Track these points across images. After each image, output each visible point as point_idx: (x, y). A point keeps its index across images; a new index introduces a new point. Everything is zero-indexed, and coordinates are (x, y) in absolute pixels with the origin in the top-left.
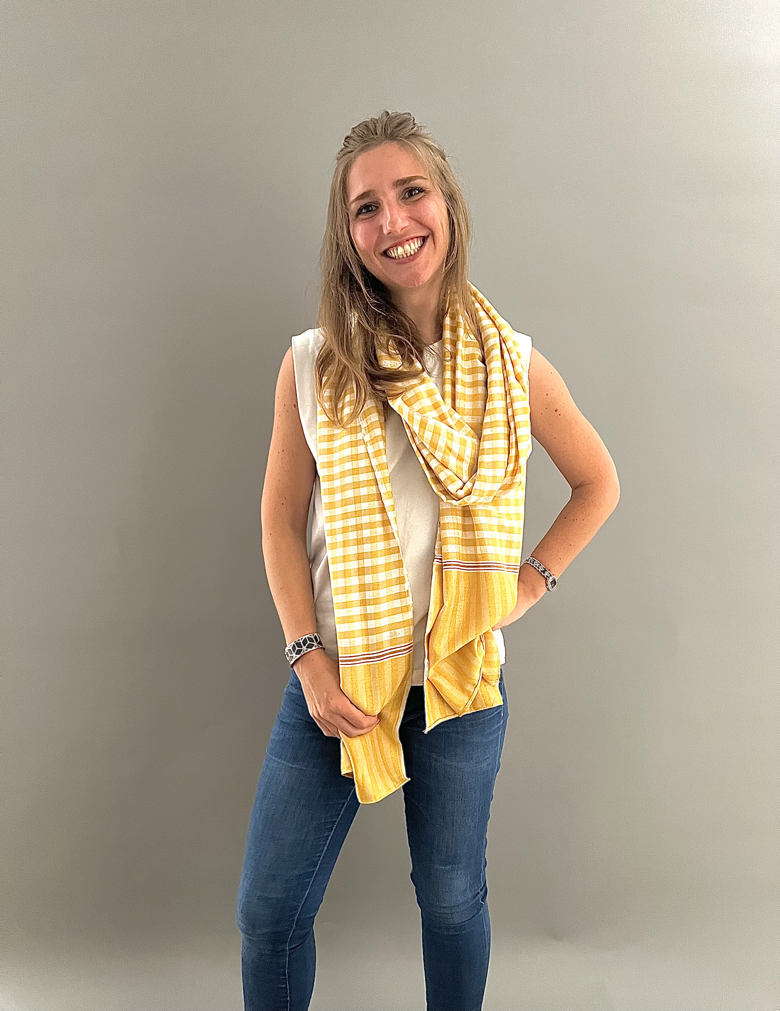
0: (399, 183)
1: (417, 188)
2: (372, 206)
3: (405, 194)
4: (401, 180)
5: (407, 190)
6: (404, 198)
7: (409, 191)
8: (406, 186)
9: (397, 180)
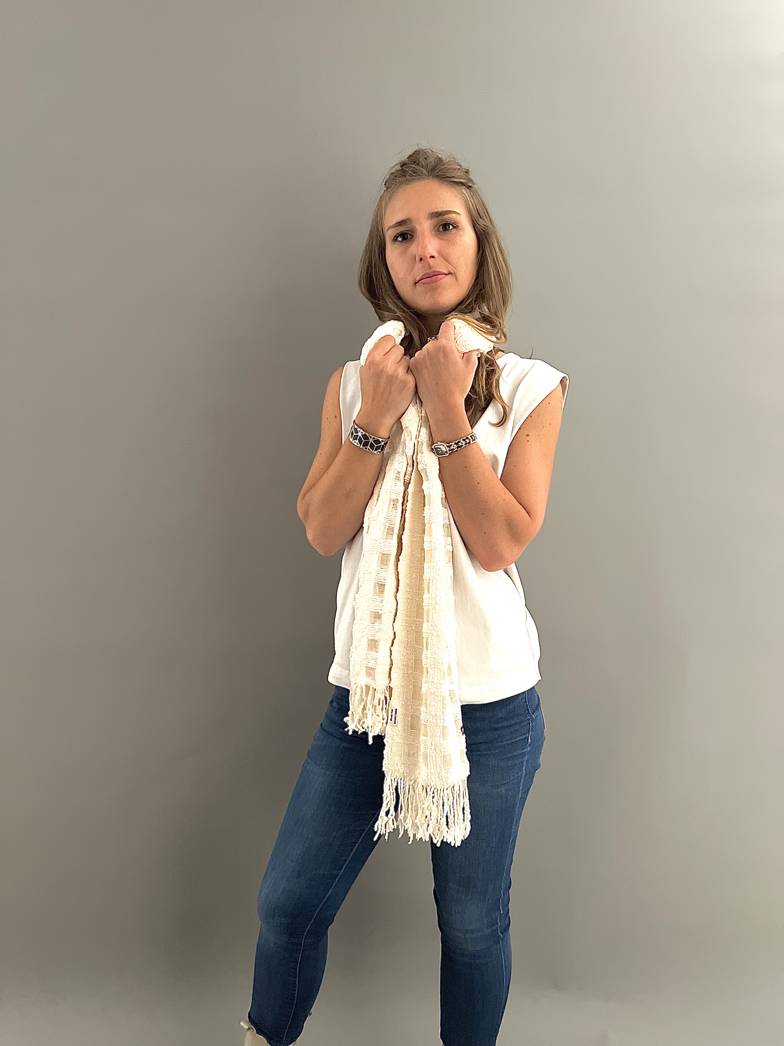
0: (433, 216)
1: (452, 223)
2: (408, 235)
3: (440, 227)
4: (436, 213)
5: (442, 223)
6: (439, 231)
7: (443, 224)
8: (440, 218)
9: (432, 212)
